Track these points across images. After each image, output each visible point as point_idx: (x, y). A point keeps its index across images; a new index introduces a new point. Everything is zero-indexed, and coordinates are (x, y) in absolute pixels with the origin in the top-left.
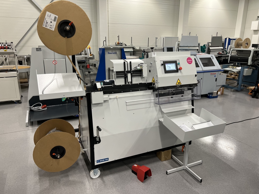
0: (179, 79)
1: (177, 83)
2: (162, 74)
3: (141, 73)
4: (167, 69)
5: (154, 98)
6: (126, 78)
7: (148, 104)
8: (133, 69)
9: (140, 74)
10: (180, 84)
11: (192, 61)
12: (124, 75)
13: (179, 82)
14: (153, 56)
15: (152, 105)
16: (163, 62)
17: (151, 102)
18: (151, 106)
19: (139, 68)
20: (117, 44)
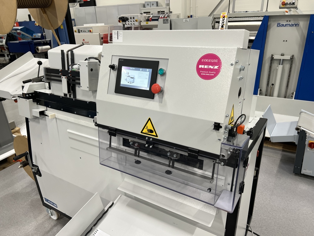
0: (149, 119)
1: (145, 131)
4: (124, 82)
10: (154, 134)
11: (220, 67)
14: (115, 41)
16: (119, 59)
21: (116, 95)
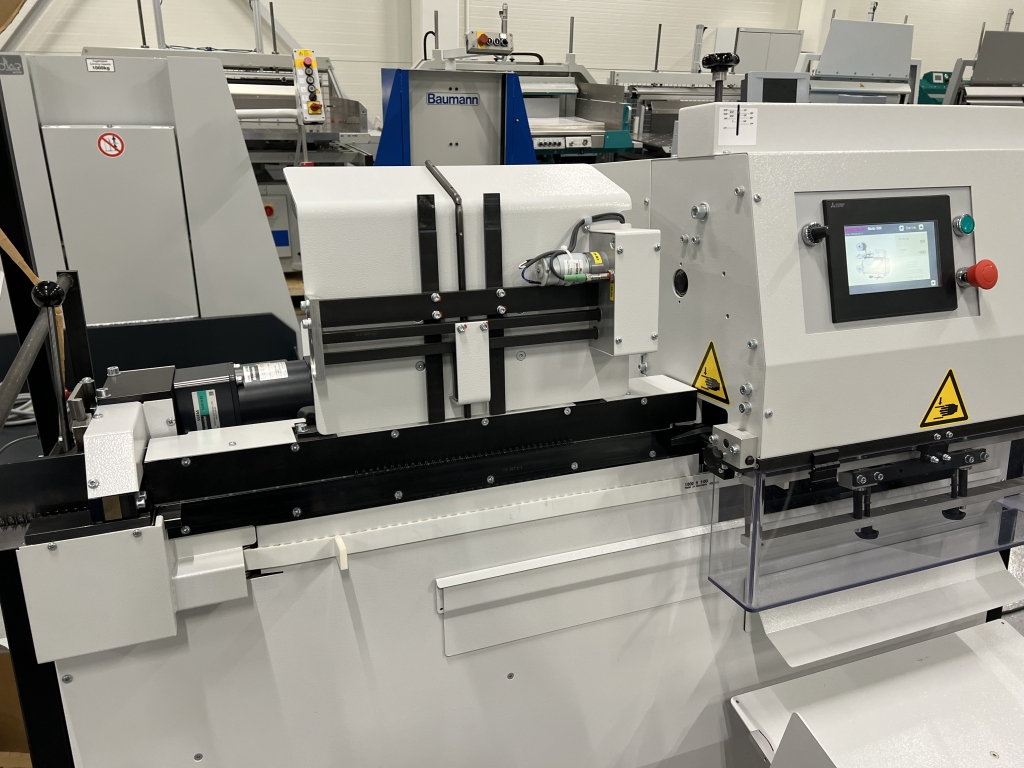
1: (936, 414)
2: (810, 328)
3: (595, 315)
4: (858, 279)
5: (700, 530)
6: (438, 359)
7: (648, 579)
8: (513, 275)
9: (585, 326)
12: (417, 341)
13: (949, 397)
14: (726, 141)
15: (684, 583)
16: (825, 203)
17: (670, 567)
18: (670, 593)
19: (573, 265)
20: (473, 40)
21: (837, 328)
